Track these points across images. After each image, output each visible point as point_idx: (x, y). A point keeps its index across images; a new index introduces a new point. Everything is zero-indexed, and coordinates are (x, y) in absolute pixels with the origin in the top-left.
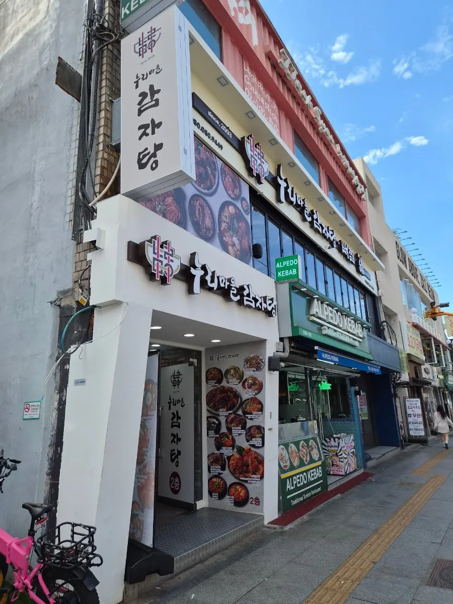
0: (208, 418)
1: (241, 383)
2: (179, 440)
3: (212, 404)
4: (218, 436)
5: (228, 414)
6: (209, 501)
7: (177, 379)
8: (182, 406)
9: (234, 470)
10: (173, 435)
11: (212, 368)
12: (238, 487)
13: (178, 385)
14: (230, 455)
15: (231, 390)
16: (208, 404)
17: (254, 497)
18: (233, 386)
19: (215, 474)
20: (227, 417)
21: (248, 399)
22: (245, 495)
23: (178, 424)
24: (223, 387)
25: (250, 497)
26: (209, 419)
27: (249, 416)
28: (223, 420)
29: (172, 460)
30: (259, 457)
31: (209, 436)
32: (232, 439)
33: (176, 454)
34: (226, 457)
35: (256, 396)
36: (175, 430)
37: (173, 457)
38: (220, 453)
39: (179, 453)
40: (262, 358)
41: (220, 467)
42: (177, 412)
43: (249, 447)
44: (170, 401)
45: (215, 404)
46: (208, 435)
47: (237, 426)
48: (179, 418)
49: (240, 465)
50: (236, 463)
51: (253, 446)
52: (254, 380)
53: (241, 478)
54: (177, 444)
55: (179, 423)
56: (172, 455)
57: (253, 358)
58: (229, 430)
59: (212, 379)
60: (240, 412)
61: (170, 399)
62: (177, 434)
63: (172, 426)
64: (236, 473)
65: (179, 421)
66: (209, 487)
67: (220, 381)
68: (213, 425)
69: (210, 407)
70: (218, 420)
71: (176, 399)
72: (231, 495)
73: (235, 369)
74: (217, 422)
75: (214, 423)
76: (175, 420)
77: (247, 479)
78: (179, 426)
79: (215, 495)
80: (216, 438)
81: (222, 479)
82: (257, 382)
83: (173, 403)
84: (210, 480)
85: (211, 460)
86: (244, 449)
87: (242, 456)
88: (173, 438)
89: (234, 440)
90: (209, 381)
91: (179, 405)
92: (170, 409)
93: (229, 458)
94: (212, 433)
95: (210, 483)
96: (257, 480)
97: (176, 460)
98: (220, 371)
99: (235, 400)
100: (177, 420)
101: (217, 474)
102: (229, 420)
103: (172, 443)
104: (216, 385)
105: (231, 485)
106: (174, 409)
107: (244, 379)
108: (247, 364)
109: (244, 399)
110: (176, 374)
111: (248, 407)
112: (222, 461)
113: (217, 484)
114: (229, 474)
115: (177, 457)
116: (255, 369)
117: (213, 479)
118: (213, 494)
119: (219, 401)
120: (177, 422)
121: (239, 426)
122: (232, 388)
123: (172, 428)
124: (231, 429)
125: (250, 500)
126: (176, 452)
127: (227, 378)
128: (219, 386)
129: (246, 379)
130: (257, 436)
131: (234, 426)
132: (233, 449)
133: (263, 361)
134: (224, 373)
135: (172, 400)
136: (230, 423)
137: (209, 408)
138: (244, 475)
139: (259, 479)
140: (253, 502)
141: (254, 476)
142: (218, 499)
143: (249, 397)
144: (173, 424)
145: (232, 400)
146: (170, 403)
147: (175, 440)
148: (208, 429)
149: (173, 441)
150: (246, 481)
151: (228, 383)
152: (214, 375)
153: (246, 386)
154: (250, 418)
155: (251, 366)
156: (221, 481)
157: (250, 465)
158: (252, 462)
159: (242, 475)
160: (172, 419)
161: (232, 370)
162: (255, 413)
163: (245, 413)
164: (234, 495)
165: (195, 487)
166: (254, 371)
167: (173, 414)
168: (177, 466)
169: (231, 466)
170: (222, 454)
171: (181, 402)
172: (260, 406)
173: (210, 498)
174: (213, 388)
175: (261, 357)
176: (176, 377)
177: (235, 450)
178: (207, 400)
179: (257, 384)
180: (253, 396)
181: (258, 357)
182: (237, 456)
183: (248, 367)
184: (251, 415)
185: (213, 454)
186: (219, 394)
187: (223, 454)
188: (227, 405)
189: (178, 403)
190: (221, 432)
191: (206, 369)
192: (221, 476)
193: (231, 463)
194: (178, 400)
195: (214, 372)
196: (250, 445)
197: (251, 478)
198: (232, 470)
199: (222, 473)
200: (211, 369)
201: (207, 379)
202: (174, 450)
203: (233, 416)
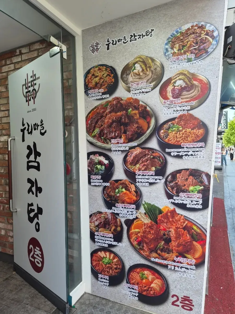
0: (89, 154)
1: (158, 88)
2: (39, 190)
3: (97, 131)
4: (108, 184)
5: (127, 149)
6: (93, 286)
7: (31, 89)
8: (42, 134)
9: (139, 244)
10: (29, 181)
11: (96, 67)
12: (146, 272)
13: (34, 98)
14: (131, 217)
15: (135, 104)
16: (89, 130)
17: (181, 296)
18: (139, 97)
19: (104, 245)
20: (127, 153)
21: (173, 119)
22: (161, 289)
23: (36, 164)
24: (118, 99)
25: (172, 293)
26: (92, 156)
27: (174, 152)
28: (118, 159)
29: (31, 220)
30: (195, 228)
31: (92, 184)
32: (136, 192)
33: (36, 211)
34: (123, 220)
35: (191, 112)
36: (33, 174)
37: (32, 215)
38: (113, 214)
39: (40, 211)
40: (211, 28)
41: (111, 235)
42: (35, 145)
43: (172, 207)
44: (23, 128)
45: (102, 131)
46: (90, 183)
47: (145, 170)
48: (38, 154)
49: (150, 236)
50: (144, 232)
51: (183, 206)
52: (190, 80)
53: (153, 259)
54: (37, 196)
55: (38, 163)
56: (30, 211)
57: (187, 34)
58: (131, 175)
59: (96, 86)
60: (154, 144)
61: (23, 125)
62: (36, 180)
63: (29, 167)
64: (142, 249)
65: (38, 159)
66: (92, 263)
67: (112, 89)
68: (99, 167)
69: (94, 137)
70: (107, 157)
71: (32, 123)
72: (133, 284)
73: (144, 62)
74: (106, 162)
75: (100, 163)
76: (32, 158)
77: (165, 262)
78: (38, 168)
79: (104, 278)
80: (105, 187)
81: (116, 255)
82: (195, 82)
83: (28, 130)
84: (93, 253)
85: (97, 223)
86: (160, 212)
87: (156, 222)
88: (30, 185)
89: (139, 194)
90: (90, 92)
91: (36, 133)
92: (23, 140)
93: (129, 223)
94: (97, 179)
95: (94, 258)
96: (189, 267)
97: (36, 220)
98: (112, 70)
99: (142, 122)
100: (36, 158)
101: (106, 246)
102: (130, 159)
103: (29, 193)
104: (104, 96)
105: (134, 267)
106: (30, 139)
107: (165, 79)
108: (172, 48)
109: (162, 120)
110: (30, 79)
111: (171, 135)
112: (116, 226)
113: (106, 261)
114: (131, 249)
115: (36, 216)
116: (193, 56)
117: (99, 253)
118: (100, 276)
119: (110, 126)
120: (35, 162)
121: (150, 170)
122: (137, 101)
123: (28, 170)
124: (134, 174)
125: (171, 300)
126: (35, 207)
127: (126, 82)
128: (111, 99)
129: (169, 81)
130: (191, 188)
131: (140, 170)
132: (138, 208)
133: (215, 34)
134: (119, 73)
135: (26, 126)
136: (131, 164)
137: (91, 139)
138: (159, 255)
139: (194, 267)
140: (178, 303)
141: (181, 259)
142: (109, 286)
143: (176, 115)
144: (30, 164)
145: (137, 123)
146: (23, 131)
147: (34, 189)
148: (90, 173)
149: (30, 190)
150: (166, 266)
151: (129, 91)
152: (101, 78)
153: (169, 95)
154: (176, 154)
155: (183, 50)
156: (114, 258)
157: (173, 239)
158: (178, 236)
159: (154, 254)
160: (28, 156)
161: (136, 65)
162: (187, 145)
163: (164, 145)
164: (138, 284)
165: (68, 256)
166: (189, 60)
167: (29, 147)
168: (38, 230)
169: (134, 237)
170: (115, 215)
171: (40, 128)
172: (201, 131)
173: (94, 280)
174: (98, 103)
175: (209, 28)
176: (30, 85)
177: (142, 210)
178: (87, 124)
179: (196, 86)
180: (185, 112)
181: (202, 27)
182: (147, 221)
183: (174, 54)
184: (180, 150)
185: (100, 213)
186: (110, 112)
187: (118, 214)
188: (125, 132)
189: (35, 129)
190: (115, 178)
191: (84, 68)
192: (114, 249)
193: (133, 231)
194: (35, 125)
195: (99, 74)
196: (174, 204)
197: (174, 261)
198: (135, 243)
199: (114, 246)
200: (94, 67)
201: (87, 88)
202: (32, 205)
203: (138, 151)
